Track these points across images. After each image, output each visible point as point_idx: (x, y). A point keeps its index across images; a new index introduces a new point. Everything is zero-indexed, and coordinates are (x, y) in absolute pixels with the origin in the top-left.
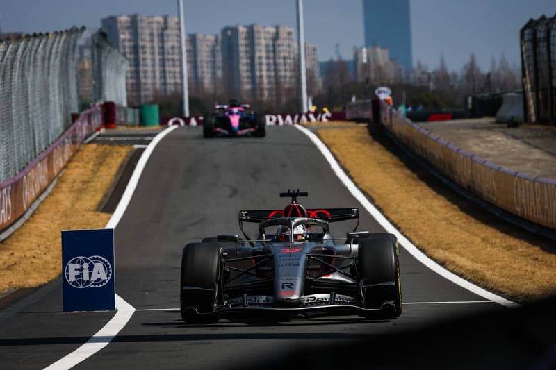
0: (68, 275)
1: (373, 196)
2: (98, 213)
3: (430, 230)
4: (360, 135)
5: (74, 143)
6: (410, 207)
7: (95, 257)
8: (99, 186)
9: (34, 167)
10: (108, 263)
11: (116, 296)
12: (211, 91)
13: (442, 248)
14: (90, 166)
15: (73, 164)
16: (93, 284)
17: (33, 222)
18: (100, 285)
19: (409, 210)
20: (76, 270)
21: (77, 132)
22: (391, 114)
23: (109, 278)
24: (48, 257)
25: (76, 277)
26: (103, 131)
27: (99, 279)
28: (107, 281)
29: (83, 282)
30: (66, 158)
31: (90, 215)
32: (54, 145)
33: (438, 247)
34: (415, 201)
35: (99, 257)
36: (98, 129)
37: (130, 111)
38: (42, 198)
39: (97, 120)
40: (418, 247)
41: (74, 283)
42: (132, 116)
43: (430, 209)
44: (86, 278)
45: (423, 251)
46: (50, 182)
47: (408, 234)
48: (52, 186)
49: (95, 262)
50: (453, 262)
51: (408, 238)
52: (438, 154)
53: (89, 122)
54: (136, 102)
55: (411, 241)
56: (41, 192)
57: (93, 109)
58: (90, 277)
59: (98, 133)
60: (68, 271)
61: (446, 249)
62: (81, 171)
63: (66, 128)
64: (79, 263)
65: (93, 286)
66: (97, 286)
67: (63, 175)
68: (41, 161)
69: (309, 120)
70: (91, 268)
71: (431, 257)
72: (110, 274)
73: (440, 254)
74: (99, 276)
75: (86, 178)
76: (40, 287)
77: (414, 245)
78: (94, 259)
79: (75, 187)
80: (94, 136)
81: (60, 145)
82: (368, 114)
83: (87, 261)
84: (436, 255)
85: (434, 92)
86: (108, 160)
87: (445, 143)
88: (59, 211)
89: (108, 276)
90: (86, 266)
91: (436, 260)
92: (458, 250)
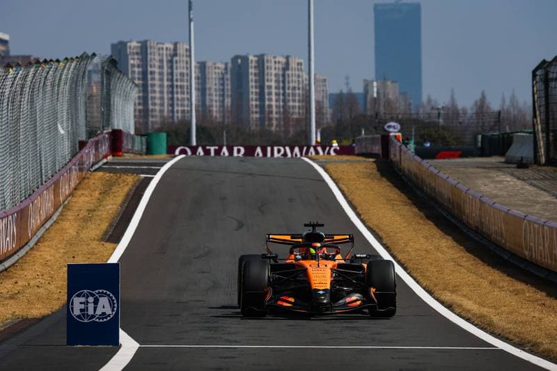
0: (72, 308)
1: (380, 233)
2: (103, 243)
3: (437, 271)
4: (369, 171)
5: (81, 170)
6: (418, 246)
7: (101, 291)
8: (105, 215)
9: (41, 195)
10: (114, 298)
11: (120, 330)
12: (219, 120)
13: (449, 290)
14: (96, 194)
15: (79, 192)
16: (98, 318)
17: (37, 250)
18: (105, 320)
19: (416, 250)
20: (81, 303)
21: (85, 159)
22: (401, 150)
23: (114, 313)
24: (52, 287)
25: (81, 310)
26: (110, 158)
27: (104, 314)
28: (111, 316)
29: (88, 315)
30: (73, 185)
31: (94, 244)
32: (61, 172)
33: (445, 289)
34: (422, 240)
35: (105, 291)
36: (106, 157)
37: (138, 139)
38: (47, 225)
39: (105, 148)
40: (424, 288)
41: (78, 316)
42: (139, 144)
43: (438, 249)
44: (91, 312)
45: (430, 292)
46: (56, 210)
47: (415, 275)
48: (57, 213)
49: (100, 296)
50: (460, 306)
51: (415, 279)
52: (446, 193)
53: (97, 149)
54: (143, 131)
55: (417, 282)
56: (47, 220)
57: (100, 137)
58: (95, 311)
59: (105, 161)
60: (72, 304)
61: (453, 292)
62: (87, 199)
63: (74, 155)
64: (84, 296)
65: (97, 320)
66: (101, 320)
67: (68, 203)
68: (47, 188)
69: (317, 153)
70: (96, 302)
71: (437, 300)
72: (115, 309)
73: (447, 296)
74: (104, 310)
75: (92, 206)
76: (44, 318)
77: (421, 286)
78: (99, 293)
79: (81, 216)
80: (101, 164)
81: (67, 172)
82: (377, 149)
83: (92, 295)
84: (443, 298)
85: (443, 128)
86: (114, 189)
87: (454, 182)
88: (63, 239)
89: (113, 311)
90: (91, 299)
91: (442, 303)
92: (465, 293)
